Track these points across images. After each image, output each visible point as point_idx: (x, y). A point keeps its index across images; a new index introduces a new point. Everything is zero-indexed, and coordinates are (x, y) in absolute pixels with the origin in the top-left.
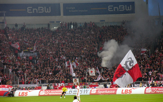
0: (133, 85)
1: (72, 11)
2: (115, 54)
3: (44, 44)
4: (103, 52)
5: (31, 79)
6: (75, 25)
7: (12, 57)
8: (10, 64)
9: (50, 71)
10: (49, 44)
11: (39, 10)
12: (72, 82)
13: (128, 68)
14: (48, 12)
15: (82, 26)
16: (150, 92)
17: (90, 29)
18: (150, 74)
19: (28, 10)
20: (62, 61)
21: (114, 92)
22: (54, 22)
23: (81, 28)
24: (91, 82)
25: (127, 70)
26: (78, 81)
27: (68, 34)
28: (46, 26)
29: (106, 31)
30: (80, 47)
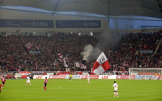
0: (103, 73)
1: (61, 25)
2: (91, 53)
3: (45, 46)
4: (84, 52)
5: (40, 68)
6: (63, 34)
7: (25, 53)
8: (25, 58)
9: (51, 63)
10: (48, 46)
11: (40, 24)
12: (65, 70)
13: (101, 63)
14: (46, 25)
15: (68, 35)
16: (120, 78)
17: (73, 37)
18: (114, 67)
19: (34, 24)
20: (57, 57)
21: (97, 77)
22: (50, 32)
23: (67, 36)
24: (77, 71)
25: (101, 64)
26: (69, 70)
27: (59, 40)
28: (45, 34)
29: (83, 38)
30: (68, 48)
